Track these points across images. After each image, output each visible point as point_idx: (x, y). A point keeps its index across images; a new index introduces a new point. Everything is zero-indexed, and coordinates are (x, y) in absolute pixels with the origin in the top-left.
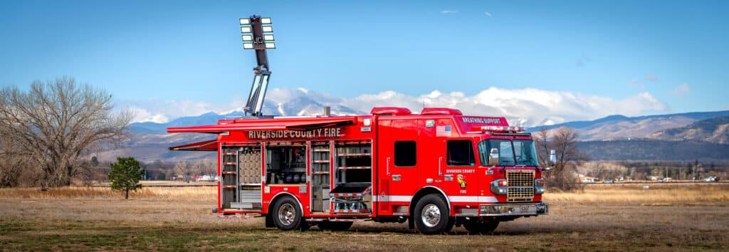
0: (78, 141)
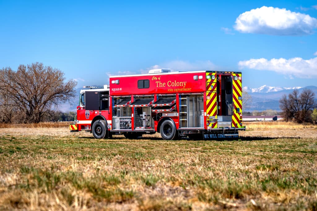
0: (44, 98)
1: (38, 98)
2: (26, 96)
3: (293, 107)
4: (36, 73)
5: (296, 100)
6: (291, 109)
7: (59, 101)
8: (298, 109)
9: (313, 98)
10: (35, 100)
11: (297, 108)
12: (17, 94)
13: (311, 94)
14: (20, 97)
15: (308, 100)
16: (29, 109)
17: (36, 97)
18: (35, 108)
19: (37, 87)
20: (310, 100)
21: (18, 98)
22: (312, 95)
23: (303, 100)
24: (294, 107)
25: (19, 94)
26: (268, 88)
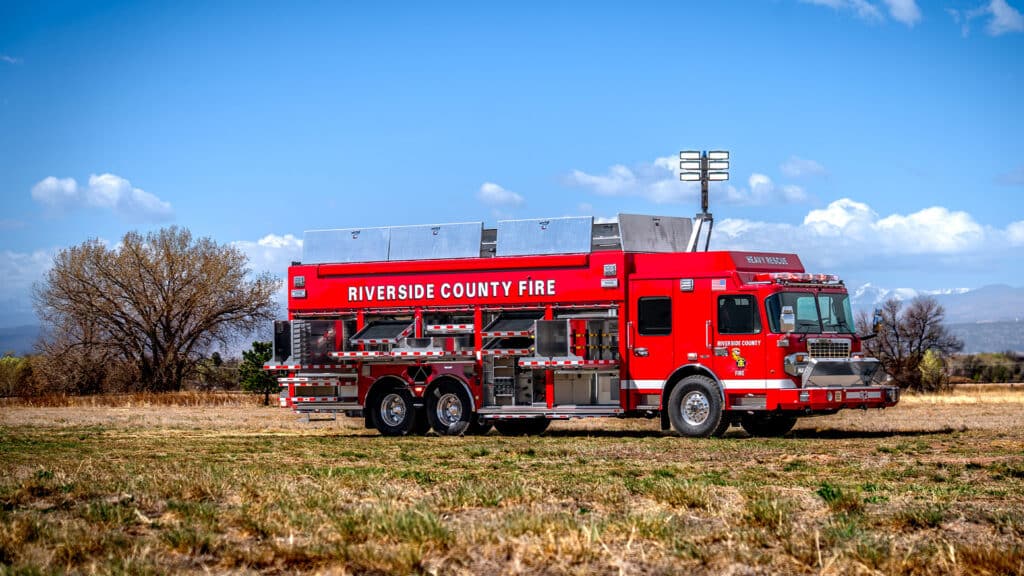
1: (175, 323)
2: (140, 319)
3: (885, 345)
4: (168, 255)
5: (894, 327)
6: (880, 351)
7: (233, 331)
8: (900, 352)
9: (940, 320)
10: (167, 328)
11: (896, 350)
12: (118, 313)
13: (934, 311)
14: (123, 321)
15: (928, 328)
16: (149, 353)
17: (169, 321)
18: (165, 353)
19: (170, 295)
20: (933, 325)
21: (118, 323)
22: (937, 314)
23: (914, 325)
24: (889, 345)
25: (123, 313)
26: (878, 292)
